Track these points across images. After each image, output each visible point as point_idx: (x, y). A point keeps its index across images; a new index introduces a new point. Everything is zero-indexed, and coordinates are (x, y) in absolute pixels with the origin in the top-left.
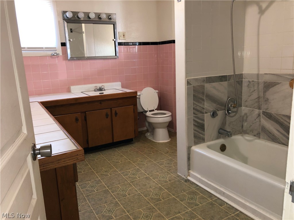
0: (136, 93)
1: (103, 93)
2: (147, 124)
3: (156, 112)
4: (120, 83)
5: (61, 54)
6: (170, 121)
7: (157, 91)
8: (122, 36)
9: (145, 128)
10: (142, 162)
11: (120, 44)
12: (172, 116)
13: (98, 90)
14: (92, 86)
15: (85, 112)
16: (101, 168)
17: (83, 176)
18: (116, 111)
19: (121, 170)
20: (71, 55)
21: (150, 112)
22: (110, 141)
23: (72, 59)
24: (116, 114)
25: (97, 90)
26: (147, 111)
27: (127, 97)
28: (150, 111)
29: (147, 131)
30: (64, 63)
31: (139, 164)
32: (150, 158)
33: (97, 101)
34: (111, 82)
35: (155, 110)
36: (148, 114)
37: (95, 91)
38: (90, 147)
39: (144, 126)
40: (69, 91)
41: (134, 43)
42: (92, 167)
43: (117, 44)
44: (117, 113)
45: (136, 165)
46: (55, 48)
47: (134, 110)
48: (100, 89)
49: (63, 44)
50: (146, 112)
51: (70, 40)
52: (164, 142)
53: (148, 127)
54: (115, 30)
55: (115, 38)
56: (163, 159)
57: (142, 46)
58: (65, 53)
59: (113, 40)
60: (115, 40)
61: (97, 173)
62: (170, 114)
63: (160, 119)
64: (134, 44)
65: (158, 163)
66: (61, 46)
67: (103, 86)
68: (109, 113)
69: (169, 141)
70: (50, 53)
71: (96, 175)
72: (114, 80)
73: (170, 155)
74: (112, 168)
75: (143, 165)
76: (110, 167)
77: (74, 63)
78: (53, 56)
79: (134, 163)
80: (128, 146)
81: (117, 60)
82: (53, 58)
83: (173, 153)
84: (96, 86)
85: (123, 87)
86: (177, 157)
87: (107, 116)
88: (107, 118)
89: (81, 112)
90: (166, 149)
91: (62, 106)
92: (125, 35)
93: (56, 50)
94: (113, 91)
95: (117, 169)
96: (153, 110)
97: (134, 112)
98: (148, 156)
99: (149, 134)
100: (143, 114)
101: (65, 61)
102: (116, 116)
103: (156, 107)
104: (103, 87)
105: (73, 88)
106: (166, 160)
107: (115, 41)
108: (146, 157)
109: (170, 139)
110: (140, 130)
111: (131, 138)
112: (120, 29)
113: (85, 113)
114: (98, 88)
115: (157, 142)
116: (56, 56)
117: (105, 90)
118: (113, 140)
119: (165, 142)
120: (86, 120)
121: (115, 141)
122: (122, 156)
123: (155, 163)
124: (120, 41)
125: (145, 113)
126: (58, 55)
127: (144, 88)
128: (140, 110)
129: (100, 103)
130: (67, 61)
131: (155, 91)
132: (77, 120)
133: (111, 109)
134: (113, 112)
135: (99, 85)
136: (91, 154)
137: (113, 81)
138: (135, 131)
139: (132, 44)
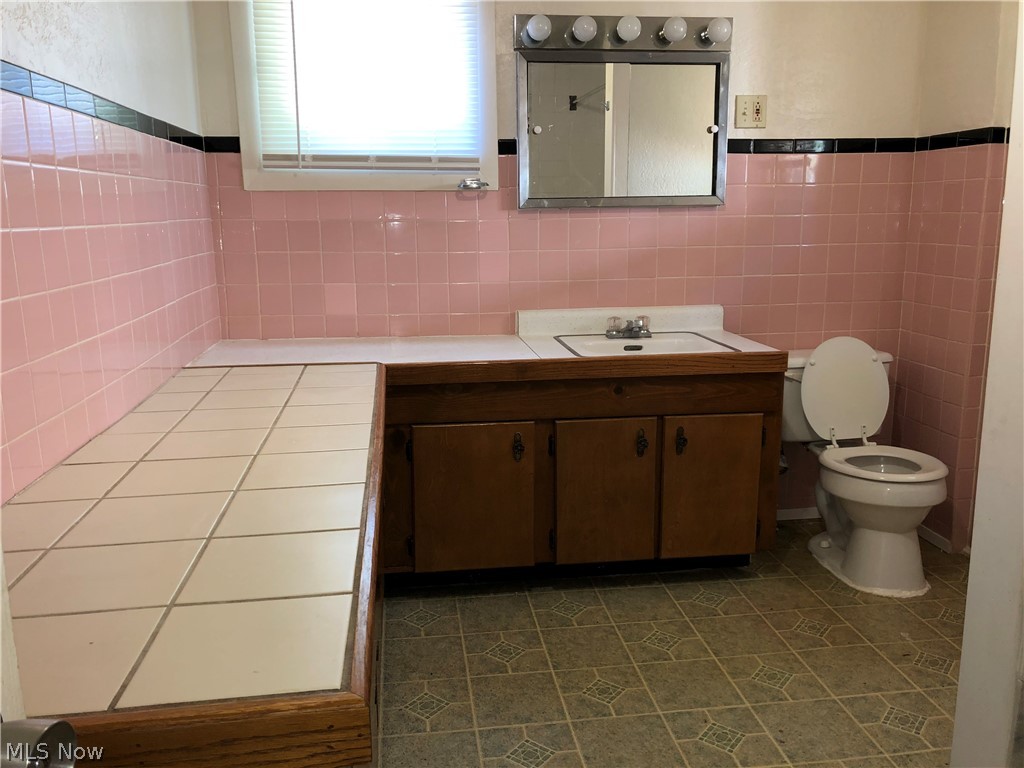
0: (782, 358)
1: (639, 348)
2: (822, 499)
3: (871, 449)
4: (718, 310)
5: (494, 184)
6: (938, 503)
7: (888, 357)
8: (750, 112)
9: (812, 513)
10: (771, 677)
11: (736, 146)
12: (949, 480)
13: (621, 334)
14: (600, 316)
15: (553, 421)
16: (585, 668)
17: (508, 690)
18: (680, 431)
19: (667, 701)
20: (531, 186)
21: (841, 446)
22: (647, 554)
23: (535, 204)
24: (681, 442)
25: (618, 332)
26: (830, 443)
27: (739, 374)
28: (842, 443)
29: (820, 527)
30: (504, 219)
31: (755, 686)
32: (815, 668)
33: (606, 381)
34: (680, 303)
35: (865, 441)
36: (832, 456)
37: (609, 336)
38: (558, 563)
39: (808, 501)
40: (511, 329)
41: (798, 143)
42: (551, 655)
43: (723, 147)
44: (686, 440)
45: (743, 690)
46: (476, 160)
47: (764, 433)
48: (631, 332)
49: (507, 147)
50: (824, 444)
51: (531, 131)
52: (898, 595)
53: (825, 512)
54: (722, 89)
55: (716, 123)
56: (879, 689)
57: (835, 154)
58: (509, 178)
59: (709, 130)
60: (715, 129)
61: (565, 689)
62: (939, 470)
63: (888, 488)
64: (800, 146)
65: (850, 703)
66: (500, 153)
67: (642, 318)
68: (651, 437)
69: (920, 593)
70: (453, 179)
71: (558, 697)
72: (695, 296)
73: (919, 672)
74: (632, 679)
75: (773, 699)
76: (624, 674)
77: (540, 222)
78: (466, 194)
79: (734, 675)
80: (721, 583)
81: (716, 214)
82: (465, 199)
83: (934, 663)
84: (615, 318)
85: (729, 326)
86: (954, 694)
87: (641, 445)
88: (640, 453)
89: (538, 421)
90: (903, 639)
91: (468, 387)
92: (762, 111)
93: (478, 169)
94: (682, 341)
95: (653, 691)
96: (857, 442)
97: (763, 443)
98: (807, 655)
99: (825, 544)
100: (808, 450)
101: (506, 213)
102: (679, 451)
103: (873, 430)
104: (641, 323)
105: (525, 317)
106: (893, 698)
107: (716, 136)
108: (796, 660)
109: (928, 587)
110: (784, 515)
111: (738, 551)
112: (742, 82)
113: (554, 424)
114: (624, 326)
115: (858, 588)
116: (475, 194)
117: (649, 336)
118: (658, 549)
119: (899, 599)
120: (552, 451)
121: (664, 555)
122: (685, 629)
123: (835, 701)
124: (741, 135)
125: (817, 451)
126: (482, 188)
127: (828, 337)
128: (794, 432)
129: (618, 391)
130: (515, 213)
131: (874, 354)
132: (518, 448)
133: (661, 418)
134: (670, 433)
135: (628, 314)
136: (562, 593)
137: (691, 302)
138: (759, 527)
139: (788, 146)
